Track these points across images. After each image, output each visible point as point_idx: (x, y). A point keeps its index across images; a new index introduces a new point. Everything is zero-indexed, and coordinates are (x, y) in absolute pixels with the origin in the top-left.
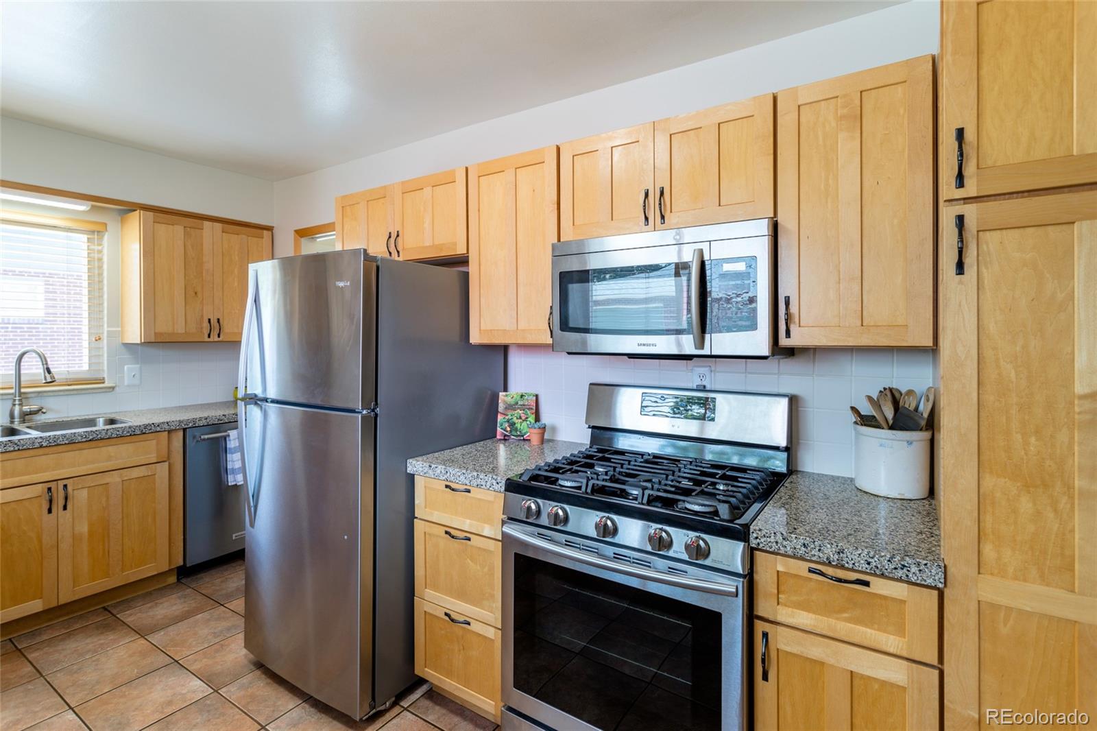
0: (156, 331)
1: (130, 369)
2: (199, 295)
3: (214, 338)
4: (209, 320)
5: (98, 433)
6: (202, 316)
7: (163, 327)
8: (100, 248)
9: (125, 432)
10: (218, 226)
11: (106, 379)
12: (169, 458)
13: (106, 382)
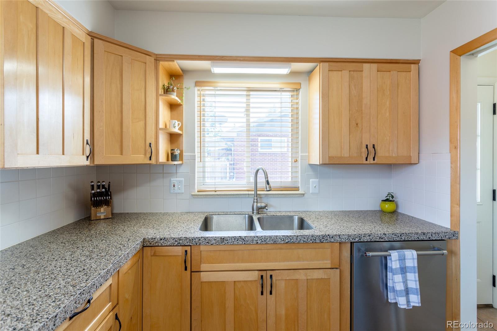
0: (330, 156)
1: (313, 182)
2: (359, 125)
3: (370, 160)
4: (367, 145)
5: (291, 238)
6: (362, 142)
7: (334, 152)
8: (297, 101)
9: (309, 240)
10: (375, 66)
11: (300, 188)
12: (340, 266)
13: (300, 190)
